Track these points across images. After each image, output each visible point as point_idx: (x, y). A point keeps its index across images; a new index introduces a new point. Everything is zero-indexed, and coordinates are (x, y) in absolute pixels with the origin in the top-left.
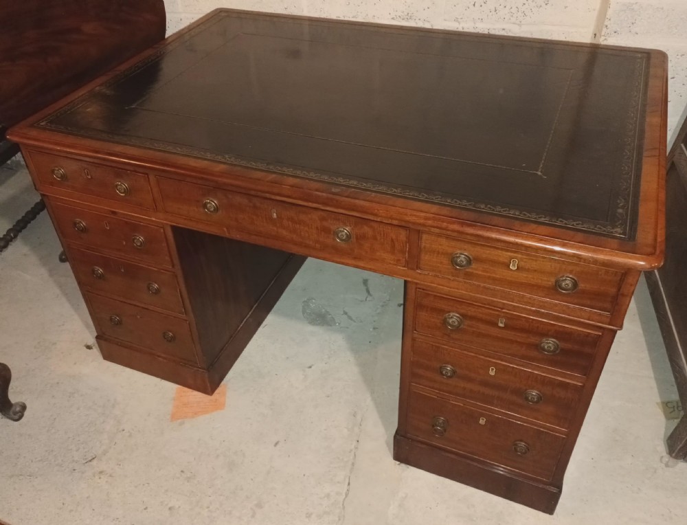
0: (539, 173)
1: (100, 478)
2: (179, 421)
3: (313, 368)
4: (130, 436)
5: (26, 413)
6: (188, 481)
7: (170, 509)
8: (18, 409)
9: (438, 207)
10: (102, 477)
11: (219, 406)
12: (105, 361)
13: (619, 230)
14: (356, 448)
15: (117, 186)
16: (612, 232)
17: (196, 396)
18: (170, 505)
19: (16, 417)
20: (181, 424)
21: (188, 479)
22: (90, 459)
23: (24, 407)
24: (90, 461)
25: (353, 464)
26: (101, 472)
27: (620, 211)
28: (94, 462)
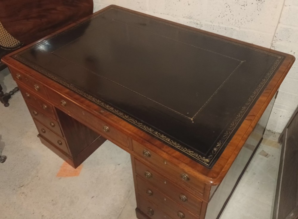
0: (192, 119)
1: (22, 195)
2: (59, 177)
3: (120, 165)
4: (39, 179)
5: (6, 160)
6: (53, 206)
7: (43, 216)
8: (3, 158)
9: (138, 129)
10: (23, 195)
11: (76, 174)
12: (42, 144)
13: (207, 160)
14: (124, 207)
15: (35, 87)
16: (204, 161)
17: (70, 167)
18: (43, 214)
19: (2, 161)
20: (60, 179)
21: (54, 204)
22: (22, 186)
23: (5, 158)
24: (22, 187)
25: (120, 215)
26: (23, 193)
27: (215, 149)
28: (22, 188)
